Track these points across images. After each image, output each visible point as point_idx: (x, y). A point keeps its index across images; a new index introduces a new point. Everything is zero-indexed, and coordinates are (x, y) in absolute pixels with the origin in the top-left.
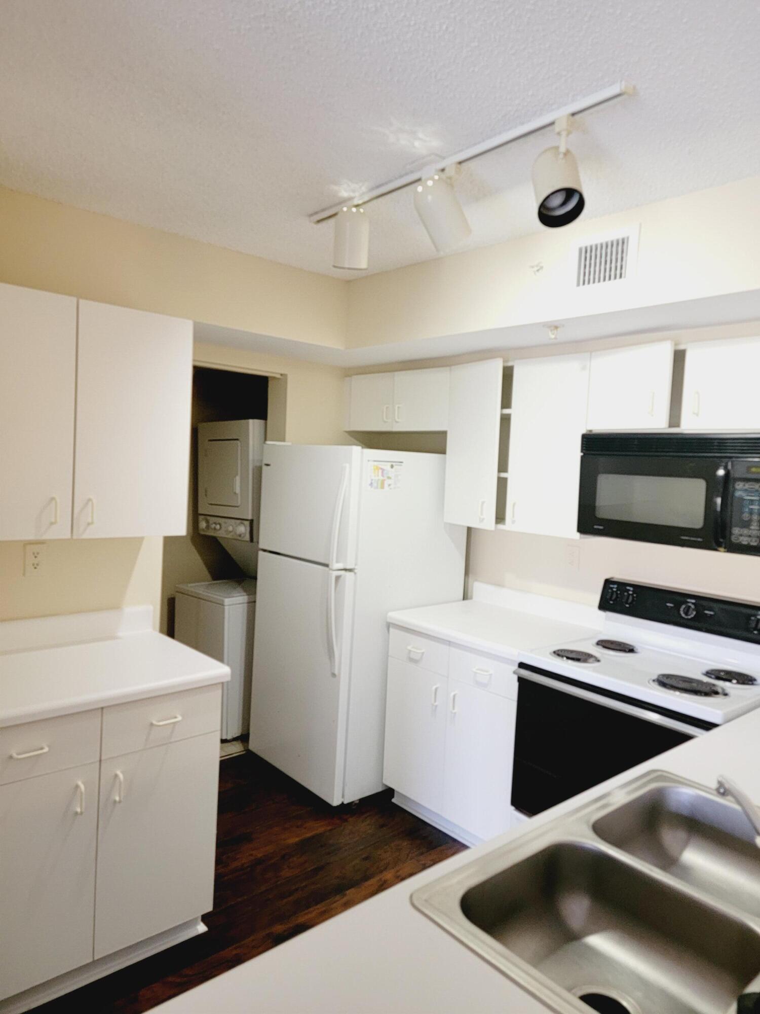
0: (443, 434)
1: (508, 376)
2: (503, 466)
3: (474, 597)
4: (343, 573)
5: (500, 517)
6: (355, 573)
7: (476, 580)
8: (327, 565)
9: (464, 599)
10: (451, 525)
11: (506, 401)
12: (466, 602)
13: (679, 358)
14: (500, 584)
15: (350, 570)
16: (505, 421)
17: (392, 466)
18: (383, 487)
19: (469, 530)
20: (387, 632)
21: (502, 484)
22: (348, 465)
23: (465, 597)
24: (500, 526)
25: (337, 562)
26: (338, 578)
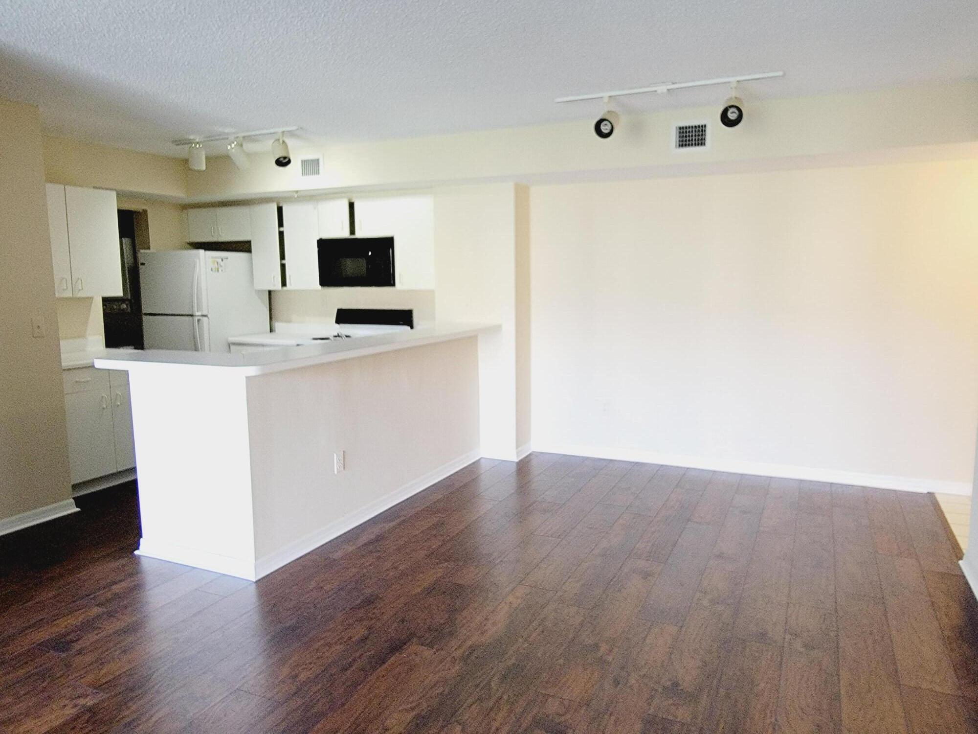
0: (249, 242)
1: (280, 210)
2: (282, 257)
3: (276, 330)
4: (201, 318)
5: (284, 284)
6: (208, 318)
7: (277, 321)
8: (192, 316)
9: (271, 332)
10: (259, 291)
11: (281, 224)
12: (273, 333)
13: (351, 206)
14: (289, 321)
15: (205, 316)
16: (281, 234)
17: (222, 260)
18: (218, 271)
19: (270, 292)
20: (228, 347)
21: (283, 267)
22: (198, 261)
23: (271, 330)
24: (285, 288)
25: (197, 311)
26: (199, 320)
